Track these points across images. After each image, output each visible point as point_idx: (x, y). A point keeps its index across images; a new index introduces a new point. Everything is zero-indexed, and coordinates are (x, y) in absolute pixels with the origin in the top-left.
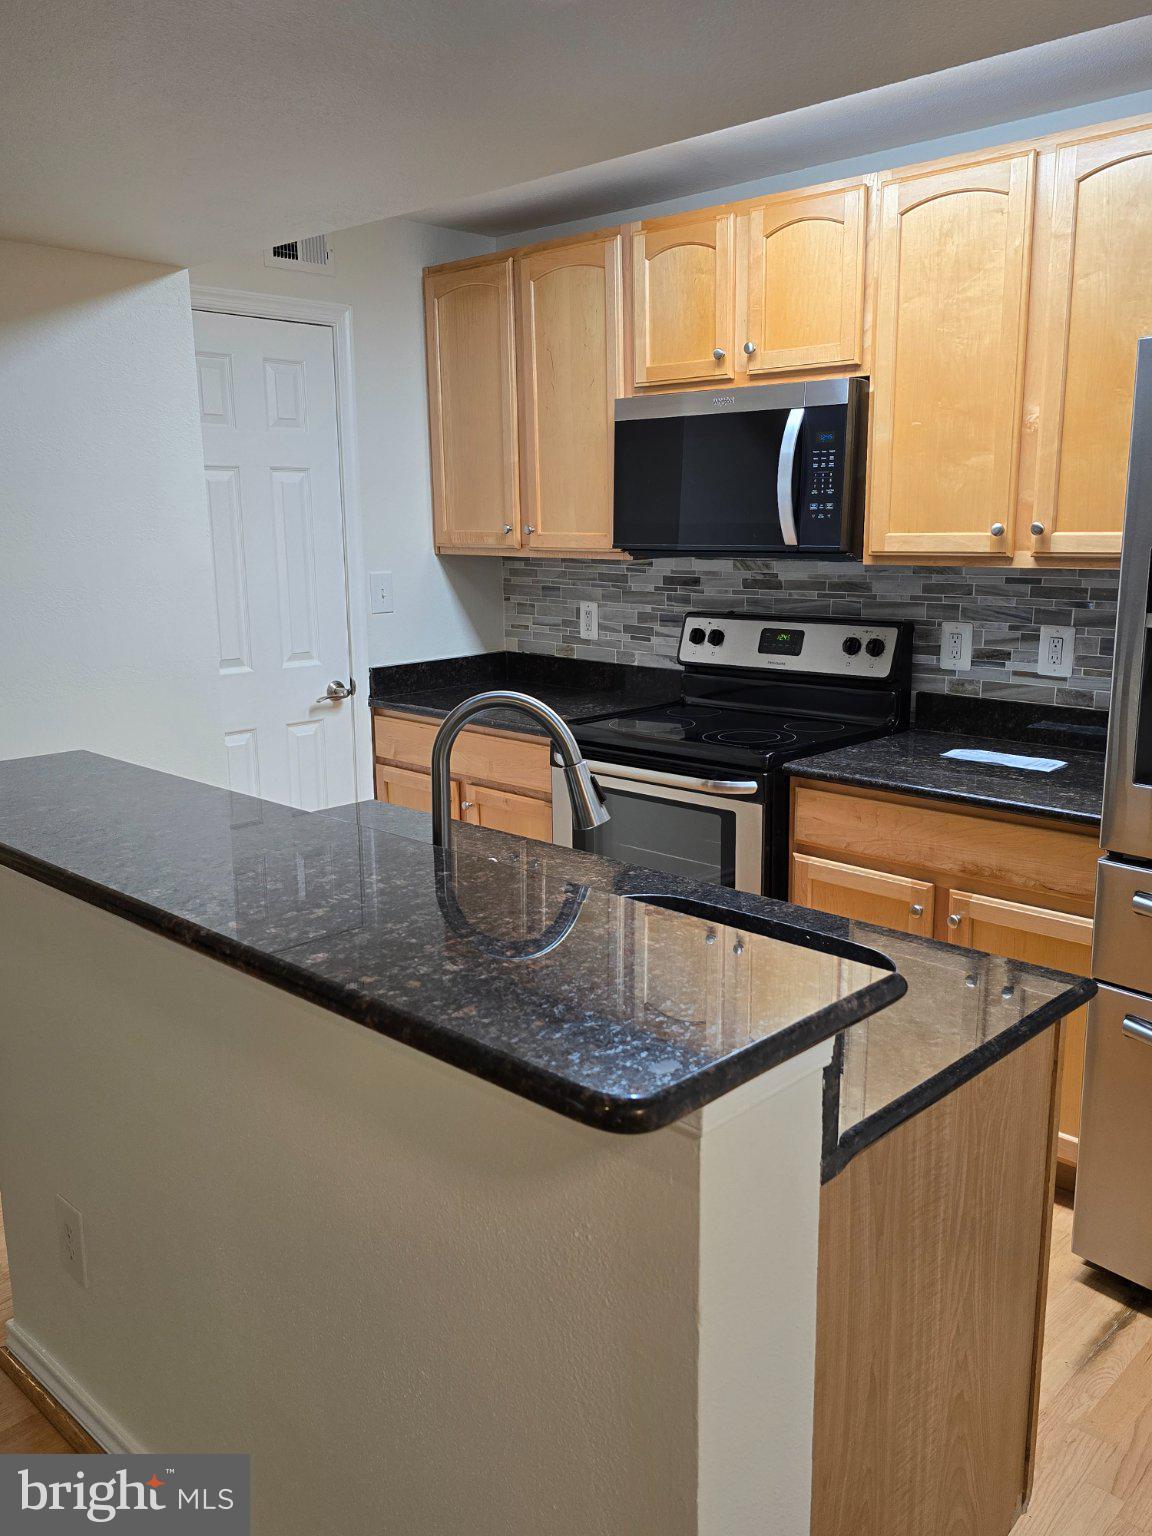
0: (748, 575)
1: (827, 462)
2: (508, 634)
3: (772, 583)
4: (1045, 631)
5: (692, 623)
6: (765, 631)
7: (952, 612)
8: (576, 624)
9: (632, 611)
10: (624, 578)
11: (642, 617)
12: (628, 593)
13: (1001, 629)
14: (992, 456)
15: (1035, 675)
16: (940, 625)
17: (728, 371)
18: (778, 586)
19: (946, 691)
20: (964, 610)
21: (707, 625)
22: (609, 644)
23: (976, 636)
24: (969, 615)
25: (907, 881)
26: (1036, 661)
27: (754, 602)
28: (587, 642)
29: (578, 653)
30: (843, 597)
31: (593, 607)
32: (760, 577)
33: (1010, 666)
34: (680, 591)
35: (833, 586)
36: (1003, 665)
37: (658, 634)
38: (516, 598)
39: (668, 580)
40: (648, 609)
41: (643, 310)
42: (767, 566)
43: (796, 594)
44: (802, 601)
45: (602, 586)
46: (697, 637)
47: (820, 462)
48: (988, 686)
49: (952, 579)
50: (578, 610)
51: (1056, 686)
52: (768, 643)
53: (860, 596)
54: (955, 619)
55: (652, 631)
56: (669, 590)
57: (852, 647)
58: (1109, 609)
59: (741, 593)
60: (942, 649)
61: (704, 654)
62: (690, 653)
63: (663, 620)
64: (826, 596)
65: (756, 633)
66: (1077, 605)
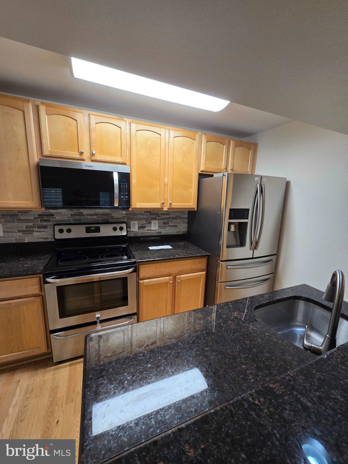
0: (73, 213)
1: (125, 186)
3: (81, 214)
4: (153, 221)
5: (57, 228)
6: (86, 228)
7: (133, 219)
9: (22, 225)
10: (16, 215)
11: (27, 227)
12: (19, 220)
13: (144, 222)
14: (158, 189)
15: (151, 230)
16: (130, 222)
17: (83, 157)
18: (84, 215)
19: (133, 235)
20: (135, 218)
21: (65, 228)
22: (10, 237)
23: (139, 224)
24: (136, 220)
25: (167, 278)
26: (151, 227)
27: (76, 220)
30: (104, 217)
31: (0, 225)
32: (77, 213)
33: (146, 229)
34: (46, 218)
35: (101, 215)
36: (145, 229)
37: (36, 232)
39: (39, 215)
40: (31, 224)
42: (79, 210)
43: (89, 217)
44: (92, 219)
45: (3, 218)
46: (61, 231)
47: (123, 186)
48: (141, 233)
51: (155, 231)
52: (88, 230)
53: (109, 217)
54: (133, 220)
55: (33, 231)
56: (40, 218)
57: (115, 229)
58: (164, 216)
59: (70, 217)
60: (132, 227)
61: (65, 236)
62: (58, 236)
63: (38, 227)
64: (99, 217)
65: (83, 228)
66: (158, 216)
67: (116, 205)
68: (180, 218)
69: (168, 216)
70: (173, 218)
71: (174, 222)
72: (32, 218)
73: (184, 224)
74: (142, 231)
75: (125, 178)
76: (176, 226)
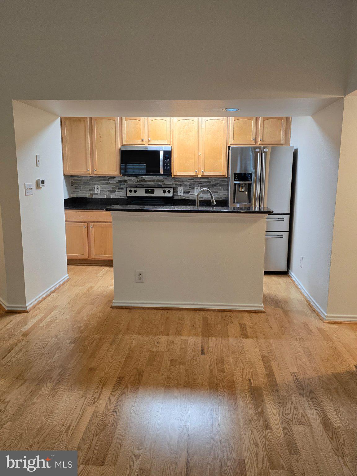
0: (138, 179)
1: (168, 160)
2: (72, 193)
3: (144, 181)
4: (195, 188)
5: (129, 189)
6: (146, 190)
7: (180, 185)
8: (94, 190)
9: (110, 187)
10: (108, 180)
11: (112, 188)
12: (109, 184)
13: (188, 188)
14: (194, 160)
15: (194, 195)
16: (177, 187)
17: (144, 143)
18: (146, 181)
19: (179, 198)
21: (133, 189)
22: (104, 194)
23: (184, 189)
24: (182, 186)
26: (194, 193)
27: (140, 185)
28: (97, 194)
29: (95, 196)
30: (159, 183)
31: (99, 186)
32: (141, 180)
33: (190, 193)
34: (123, 183)
35: (157, 181)
37: (117, 191)
38: (74, 185)
39: (119, 181)
40: (115, 186)
41: (125, 130)
42: (141, 178)
43: (149, 183)
45: (101, 182)
46: (131, 191)
47: (166, 160)
48: (186, 197)
49: (179, 180)
50: (94, 187)
51: (197, 196)
52: (147, 192)
53: (162, 183)
55: (116, 191)
56: (120, 182)
57: (164, 192)
58: (205, 184)
59: (137, 183)
60: (178, 192)
61: (133, 194)
62: (129, 194)
63: (119, 189)
64: (155, 183)
65: (143, 190)
66: (200, 183)
67: (162, 172)
68: (220, 185)
69: (208, 184)
70: (214, 185)
71: (215, 189)
72: (116, 182)
73: (224, 190)
74: (187, 195)
75: (168, 154)
76: (217, 192)
